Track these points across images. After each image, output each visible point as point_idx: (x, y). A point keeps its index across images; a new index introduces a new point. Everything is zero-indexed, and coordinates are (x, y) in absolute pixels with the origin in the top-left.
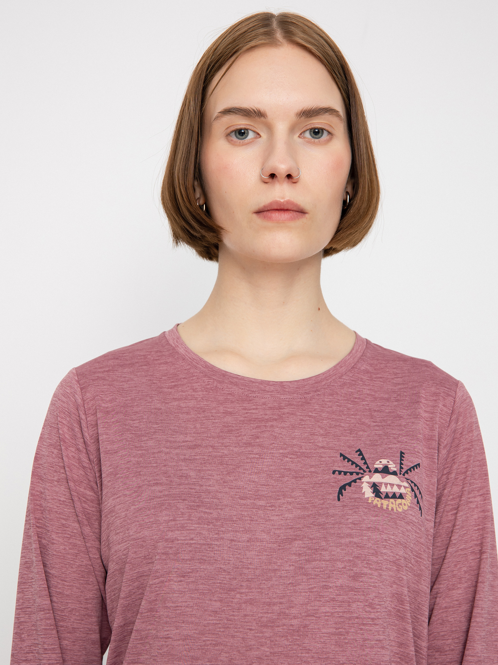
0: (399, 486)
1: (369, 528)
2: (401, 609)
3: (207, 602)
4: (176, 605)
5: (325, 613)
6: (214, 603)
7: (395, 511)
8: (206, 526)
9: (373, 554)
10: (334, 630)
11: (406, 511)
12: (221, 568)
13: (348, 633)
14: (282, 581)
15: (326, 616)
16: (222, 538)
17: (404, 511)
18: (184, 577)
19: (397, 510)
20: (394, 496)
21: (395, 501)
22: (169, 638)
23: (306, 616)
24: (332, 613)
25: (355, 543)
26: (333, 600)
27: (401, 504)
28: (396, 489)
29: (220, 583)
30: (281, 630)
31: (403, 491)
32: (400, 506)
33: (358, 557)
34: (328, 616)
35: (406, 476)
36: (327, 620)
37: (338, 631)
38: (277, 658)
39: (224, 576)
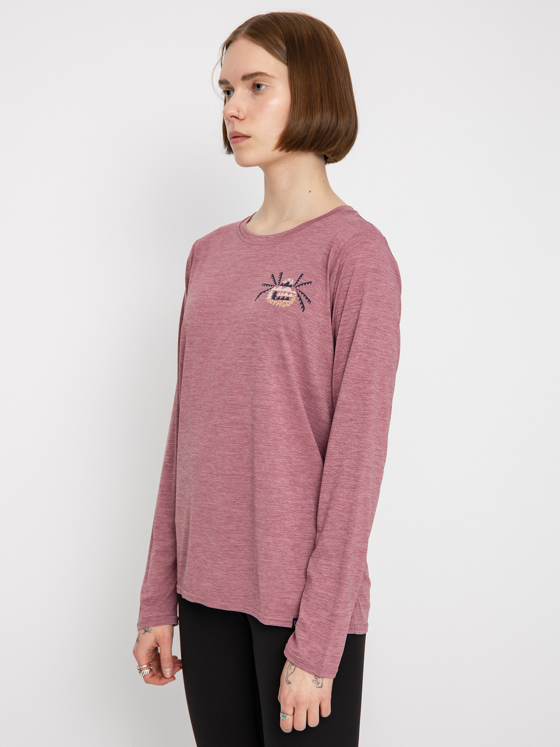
0: (289, 293)
1: (261, 316)
2: (285, 364)
3: (198, 357)
4: (189, 359)
5: (240, 363)
6: (201, 358)
7: (280, 306)
8: (200, 317)
9: (261, 331)
10: (245, 373)
11: (288, 307)
12: (204, 339)
13: (250, 374)
14: (227, 346)
15: (240, 365)
16: (206, 323)
17: (286, 307)
18: (191, 344)
19: (281, 306)
20: (283, 299)
21: (282, 301)
22: (187, 377)
23: (232, 365)
24: (244, 363)
25: (254, 324)
26: (244, 356)
27: (285, 303)
28: (286, 295)
29: (203, 347)
30: (222, 372)
31: (291, 295)
32: (284, 304)
33: (255, 332)
34: (242, 365)
35: (298, 288)
36: (241, 367)
37: (246, 373)
38: (220, 386)
39: (205, 344)
